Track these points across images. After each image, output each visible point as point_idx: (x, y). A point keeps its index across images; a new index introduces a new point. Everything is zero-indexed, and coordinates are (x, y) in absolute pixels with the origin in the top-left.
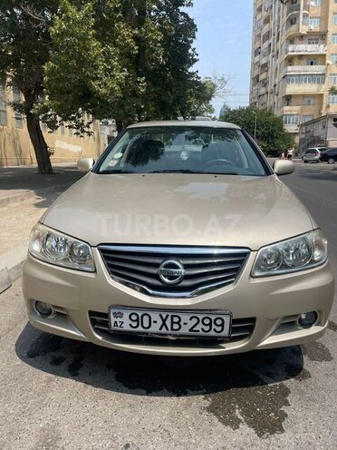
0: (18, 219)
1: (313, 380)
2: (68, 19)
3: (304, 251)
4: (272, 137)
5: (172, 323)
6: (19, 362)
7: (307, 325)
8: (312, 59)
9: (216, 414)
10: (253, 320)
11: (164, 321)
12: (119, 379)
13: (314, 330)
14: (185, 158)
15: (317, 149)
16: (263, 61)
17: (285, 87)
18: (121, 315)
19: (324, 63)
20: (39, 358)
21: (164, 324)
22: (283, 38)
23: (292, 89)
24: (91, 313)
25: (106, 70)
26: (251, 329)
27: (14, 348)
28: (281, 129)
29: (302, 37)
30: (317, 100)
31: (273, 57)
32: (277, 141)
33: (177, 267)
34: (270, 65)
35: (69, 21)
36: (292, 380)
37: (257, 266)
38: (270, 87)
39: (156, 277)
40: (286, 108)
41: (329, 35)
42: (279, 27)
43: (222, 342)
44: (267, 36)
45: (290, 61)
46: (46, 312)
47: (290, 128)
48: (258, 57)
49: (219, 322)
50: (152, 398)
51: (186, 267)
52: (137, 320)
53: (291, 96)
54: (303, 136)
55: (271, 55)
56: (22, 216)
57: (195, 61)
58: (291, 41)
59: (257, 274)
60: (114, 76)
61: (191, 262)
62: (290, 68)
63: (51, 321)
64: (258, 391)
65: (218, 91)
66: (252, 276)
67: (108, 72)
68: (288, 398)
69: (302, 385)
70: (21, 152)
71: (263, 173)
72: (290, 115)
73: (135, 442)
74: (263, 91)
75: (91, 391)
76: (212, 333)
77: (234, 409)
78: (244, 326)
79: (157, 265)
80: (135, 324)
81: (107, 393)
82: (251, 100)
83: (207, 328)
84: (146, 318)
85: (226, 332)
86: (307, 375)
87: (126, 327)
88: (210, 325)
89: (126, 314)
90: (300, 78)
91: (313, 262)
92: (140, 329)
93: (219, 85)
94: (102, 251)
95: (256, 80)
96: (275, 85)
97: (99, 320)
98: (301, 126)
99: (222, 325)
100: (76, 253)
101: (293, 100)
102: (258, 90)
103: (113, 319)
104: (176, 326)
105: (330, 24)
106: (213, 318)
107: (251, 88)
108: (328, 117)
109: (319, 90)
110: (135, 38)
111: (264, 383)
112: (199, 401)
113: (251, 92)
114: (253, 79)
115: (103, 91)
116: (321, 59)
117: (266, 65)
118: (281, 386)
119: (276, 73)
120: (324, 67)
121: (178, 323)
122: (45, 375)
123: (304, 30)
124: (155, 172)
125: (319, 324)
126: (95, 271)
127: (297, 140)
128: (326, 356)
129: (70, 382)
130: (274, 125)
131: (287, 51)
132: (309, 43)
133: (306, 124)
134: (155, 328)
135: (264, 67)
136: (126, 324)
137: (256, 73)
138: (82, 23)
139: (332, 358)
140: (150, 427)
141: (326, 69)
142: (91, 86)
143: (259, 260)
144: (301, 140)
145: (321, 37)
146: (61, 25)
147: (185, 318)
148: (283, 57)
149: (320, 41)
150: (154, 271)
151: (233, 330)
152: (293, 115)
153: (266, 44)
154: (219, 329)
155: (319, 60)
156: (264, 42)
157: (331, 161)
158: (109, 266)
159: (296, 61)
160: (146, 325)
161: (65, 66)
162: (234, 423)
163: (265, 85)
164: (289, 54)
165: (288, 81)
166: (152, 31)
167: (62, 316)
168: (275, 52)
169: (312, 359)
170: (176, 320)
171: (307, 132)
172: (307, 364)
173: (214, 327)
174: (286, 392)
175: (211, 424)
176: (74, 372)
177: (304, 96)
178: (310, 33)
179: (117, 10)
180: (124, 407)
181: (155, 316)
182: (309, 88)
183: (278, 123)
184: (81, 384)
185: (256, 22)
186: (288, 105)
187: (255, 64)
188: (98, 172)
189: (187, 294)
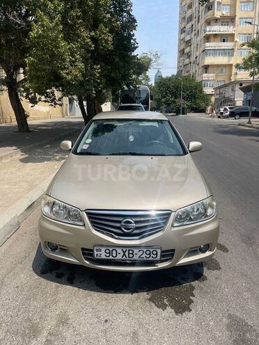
0: (12, 173)
1: (208, 281)
2: (43, 26)
3: (202, 211)
4: (195, 97)
5: (129, 254)
6: (37, 277)
7: (204, 251)
8: (225, 38)
9: (153, 302)
10: (173, 250)
11: (124, 253)
12: (97, 285)
13: (208, 254)
14: (132, 140)
15: (227, 107)
16: (188, 38)
17: (203, 58)
18: (100, 250)
19: (233, 40)
20: (48, 274)
21: (124, 254)
22: (202, 21)
23: (209, 60)
24: (83, 249)
25: (71, 61)
26: (172, 255)
27: (32, 268)
28: (201, 91)
29: (216, 20)
30: (228, 69)
31: (195, 35)
32: (198, 101)
33: (131, 223)
34: (192, 42)
35: (44, 28)
36: (196, 281)
37: (176, 220)
38: (193, 59)
39: (119, 228)
40: (205, 75)
41: (237, 18)
42: (199, 13)
43: (157, 263)
44: (190, 19)
45: (208, 38)
46: (54, 248)
47: (208, 90)
48: (183, 34)
49: (155, 253)
50: (118, 295)
51: (136, 222)
52: (109, 253)
53: (208, 65)
54: (218, 96)
55: (193, 34)
56: (14, 170)
57: (136, 48)
58: (208, 23)
59: (175, 225)
60: (76, 66)
61: (139, 219)
62: (207, 44)
63: (58, 254)
64: (177, 288)
65: (153, 64)
66: (172, 226)
67: (72, 63)
68: (194, 292)
69: (201, 284)
70: (3, 113)
71: (182, 153)
72: (207, 80)
73: (111, 319)
74: (187, 61)
75: (82, 292)
76: (151, 258)
77: (163, 299)
78: (168, 254)
79: (120, 222)
80: (108, 255)
81: (92, 293)
82: (178, 68)
83: (148, 256)
84: (114, 252)
85: (158, 258)
86: (205, 279)
87: (103, 257)
88: (150, 254)
89: (103, 250)
90: (215, 52)
91: (207, 216)
92: (111, 257)
93: (154, 59)
94: (88, 214)
95: (182, 52)
96: (196, 57)
97: (87, 253)
98: (216, 89)
99: (156, 254)
100: (71, 214)
101: (210, 69)
102: (184, 60)
103: (96, 253)
104: (131, 256)
105: (237, 10)
106: (151, 250)
107: (179, 59)
108: (236, 82)
109: (229, 61)
110: (92, 38)
111: (181, 284)
112: (144, 295)
113: (179, 62)
114: (180, 52)
115: (69, 77)
116: (231, 37)
117: (189, 41)
118: (190, 285)
119: (197, 48)
120: (233, 43)
121: (132, 254)
122: (54, 284)
123: (218, 14)
124: (113, 154)
125: (211, 250)
126: (84, 225)
127: (213, 99)
128: (217, 267)
129: (69, 287)
130: (195, 89)
131: (205, 31)
132: (222, 25)
133: (220, 88)
134: (119, 257)
135: (188, 43)
136: (103, 255)
137: (182, 47)
138: (53, 29)
139: (220, 268)
140: (117, 311)
141: (235, 45)
142: (60, 74)
143: (176, 217)
144: (215, 99)
145: (230, 20)
146: (38, 31)
147: (136, 251)
148: (202, 35)
149: (230, 23)
150: (118, 225)
151: (162, 256)
152: (210, 80)
153: (190, 25)
154: (155, 256)
155: (229, 38)
156: (188, 23)
157: (237, 117)
158: (92, 222)
159: (212, 38)
160: (114, 255)
161: (41, 60)
162: (163, 307)
163: (189, 57)
164: (207, 33)
165: (206, 54)
166: (104, 33)
167: (64, 250)
168: (196, 31)
169: (209, 269)
170: (131, 252)
171: (220, 94)
172: (206, 272)
173: (152, 255)
174: (193, 288)
175: (151, 307)
176: (70, 282)
177: (218, 66)
178: (223, 17)
179: (78, 18)
180: (102, 301)
181: (119, 250)
182: (222, 60)
183: (199, 87)
184: (76, 289)
185: (181, 7)
186: (206, 73)
187: (181, 40)
188: (76, 154)
189: (137, 238)
